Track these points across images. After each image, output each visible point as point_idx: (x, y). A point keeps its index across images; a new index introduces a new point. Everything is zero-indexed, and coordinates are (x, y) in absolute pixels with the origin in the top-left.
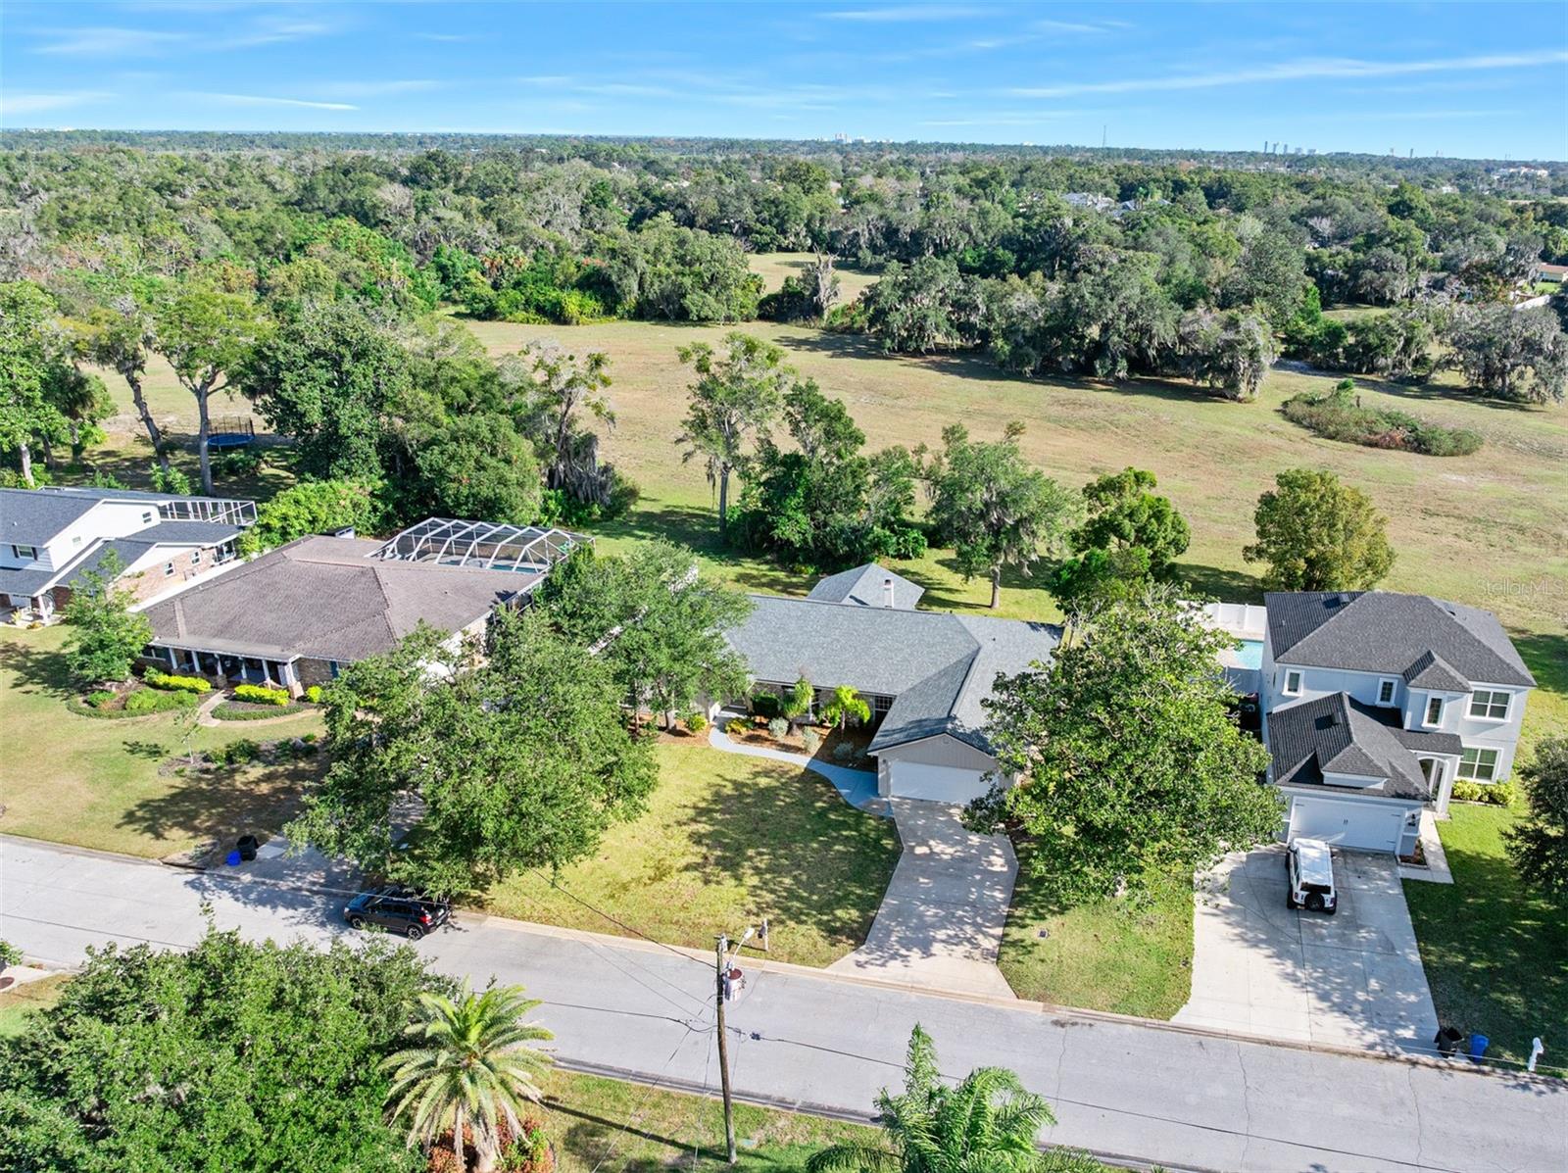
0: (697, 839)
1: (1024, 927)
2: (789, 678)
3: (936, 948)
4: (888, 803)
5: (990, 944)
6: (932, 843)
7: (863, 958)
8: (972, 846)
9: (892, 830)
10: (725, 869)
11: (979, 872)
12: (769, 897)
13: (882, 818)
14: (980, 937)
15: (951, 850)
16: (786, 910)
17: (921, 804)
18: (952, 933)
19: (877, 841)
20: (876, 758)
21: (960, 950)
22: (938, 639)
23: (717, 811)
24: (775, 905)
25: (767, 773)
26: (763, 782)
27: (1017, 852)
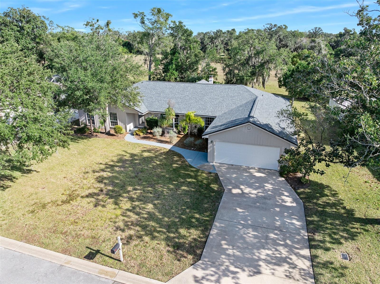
0: (100, 180)
1: (327, 249)
2: (163, 109)
3: (264, 267)
4: (213, 165)
5: (305, 264)
6: (242, 187)
7: (200, 273)
8: (269, 190)
9: (216, 179)
10: (111, 197)
11: (277, 206)
12: (134, 217)
13: (210, 173)
14: (294, 257)
15: (255, 192)
16: (144, 227)
17: (231, 167)
18: (271, 253)
19: (208, 185)
20: (207, 139)
21: (281, 270)
23: (117, 166)
24: (137, 224)
25: (149, 151)
26: (146, 154)
27: (299, 194)
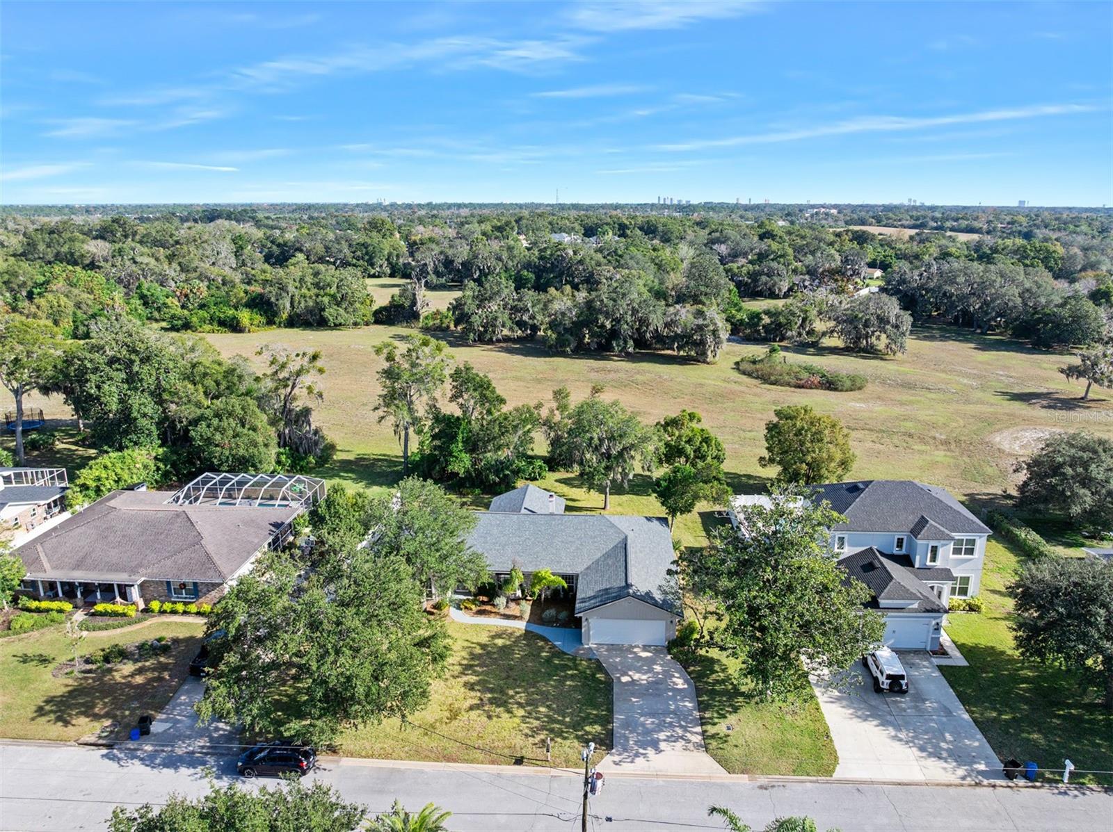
0: (471, 687)
1: (715, 724)
3: (662, 745)
4: (590, 648)
5: (697, 739)
6: (630, 673)
7: (617, 758)
8: (658, 673)
9: (599, 667)
10: (498, 706)
11: (670, 690)
12: (536, 723)
13: (590, 659)
14: (688, 735)
15: (644, 677)
16: (552, 731)
17: (614, 648)
18: (669, 734)
19: (593, 675)
20: (581, 618)
21: (679, 745)
22: (597, 533)
23: (476, 666)
24: (543, 728)
25: (499, 636)
26: (500, 642)
27: (690, 674)
